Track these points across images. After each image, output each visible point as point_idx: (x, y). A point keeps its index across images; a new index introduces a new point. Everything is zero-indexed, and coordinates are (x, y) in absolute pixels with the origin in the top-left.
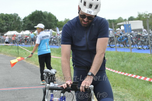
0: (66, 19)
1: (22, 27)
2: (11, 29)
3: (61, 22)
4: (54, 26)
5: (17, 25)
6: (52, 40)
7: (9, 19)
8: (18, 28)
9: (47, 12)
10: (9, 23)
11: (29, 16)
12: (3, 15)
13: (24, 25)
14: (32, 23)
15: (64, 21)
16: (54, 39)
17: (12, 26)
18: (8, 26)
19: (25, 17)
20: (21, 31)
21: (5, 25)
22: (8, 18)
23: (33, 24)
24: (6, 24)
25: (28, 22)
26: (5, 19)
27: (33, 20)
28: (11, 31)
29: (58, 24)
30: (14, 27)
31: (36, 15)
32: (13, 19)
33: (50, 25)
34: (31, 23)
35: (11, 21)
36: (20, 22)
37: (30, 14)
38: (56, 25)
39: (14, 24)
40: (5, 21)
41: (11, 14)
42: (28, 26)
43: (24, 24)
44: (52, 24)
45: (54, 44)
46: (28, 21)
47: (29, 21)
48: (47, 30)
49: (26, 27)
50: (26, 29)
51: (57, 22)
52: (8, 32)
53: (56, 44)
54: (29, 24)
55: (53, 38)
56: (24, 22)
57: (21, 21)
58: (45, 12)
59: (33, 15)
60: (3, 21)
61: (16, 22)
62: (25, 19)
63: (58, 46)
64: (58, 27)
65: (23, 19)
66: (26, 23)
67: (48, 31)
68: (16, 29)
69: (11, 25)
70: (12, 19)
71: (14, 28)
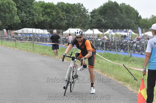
0: (153, 16)
1: (88, 24)
2: (73, 25)
3: (145, 20)
4: (135, 25)
5: (81, 20)
6: (135, 45)
7: (72, 11)
8: (83, 24)
9: (125, 4)
10: (71, 17)
11: (99, 8)
12: (63, 5)
13: (91, 21)
14: (103, 18)
15: (150, 19)
16: (137, 45)
17: (75, 21)
18: (69, 20)
19: (94, 9)
20: (87, 29)
21: (65, 19)
22: (70, 10)
23: (105, 20)
24: (67, 18)
25: (97, 17)
26: (66, 10)
27: (104, 15)
28: (73, 28)
29: (141, 23)
30: (76, 22)
31: (109, 7)
32: (77, 11)
33: (129, 24)
34: (101, 19)
35: (73, 14)
36: (86, 17)
37: (101, 6)
38: (138, 24)
39: (77, 18)
40: (66, 13)
41: (75, 4)
42: (97, 23)
43: (91, 19)
44: (131, 23)
45: (137, 51)
46: (97, 15)
47: (99, 16)
48: (125, 30)
49: (94, 24)
50: (95, 27)
51: (139, 21)
52: (69, 29)
53: (139, 51)
54: (99, 20)
55: (135, 42)
56: (92, 16)
57: (88, 14)
58: (123, 4)
59: (105, 8)
60: (62, 13)
61: (81, 16)
62: (94, 12)
63: (142, 54)
64: (140, 27)
65: (91, 13)
66: (94, 18)
67: (125, 32)
68: (80, 25)
69: (73, 20)
70: (75, 10)
71: (76, 24)
